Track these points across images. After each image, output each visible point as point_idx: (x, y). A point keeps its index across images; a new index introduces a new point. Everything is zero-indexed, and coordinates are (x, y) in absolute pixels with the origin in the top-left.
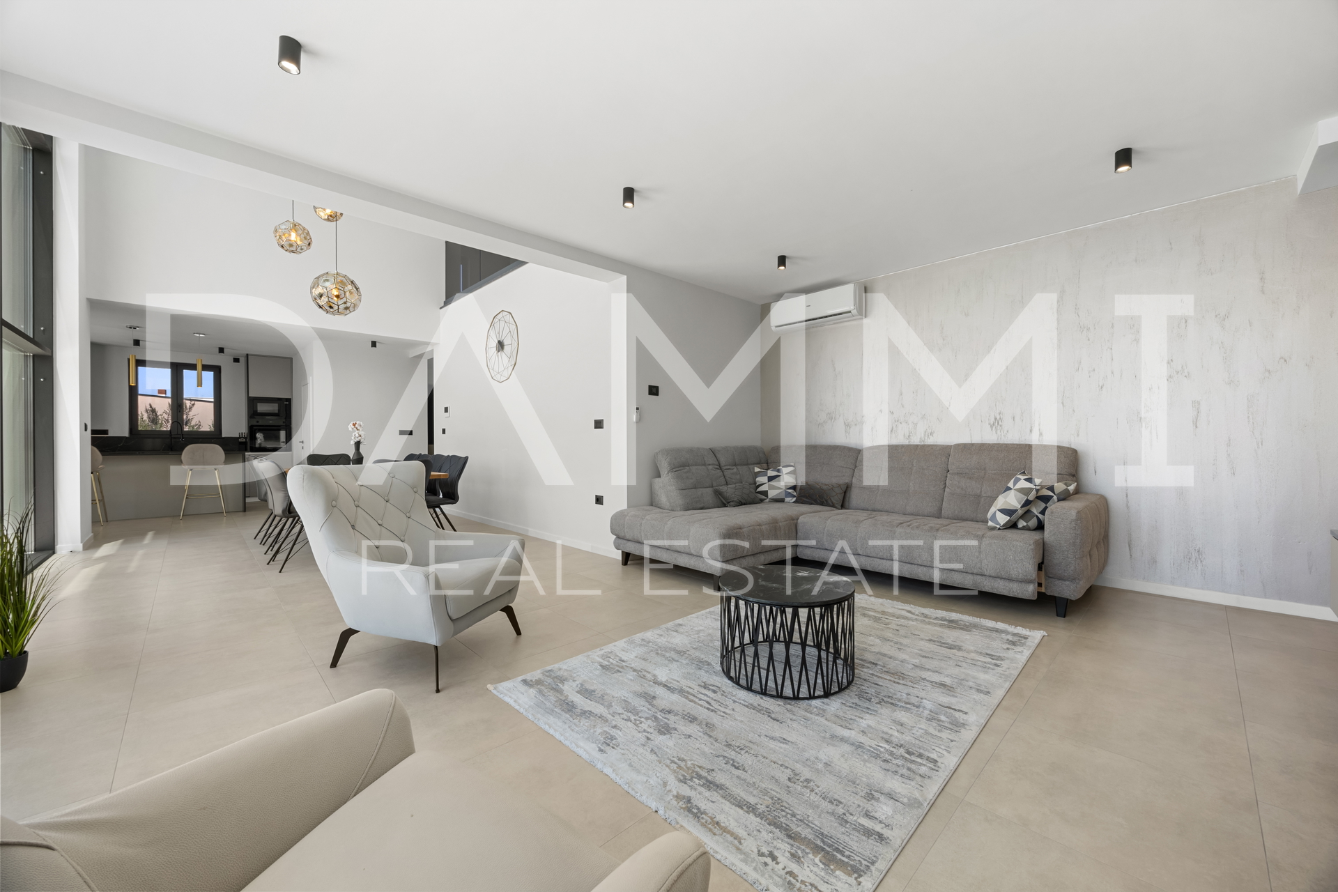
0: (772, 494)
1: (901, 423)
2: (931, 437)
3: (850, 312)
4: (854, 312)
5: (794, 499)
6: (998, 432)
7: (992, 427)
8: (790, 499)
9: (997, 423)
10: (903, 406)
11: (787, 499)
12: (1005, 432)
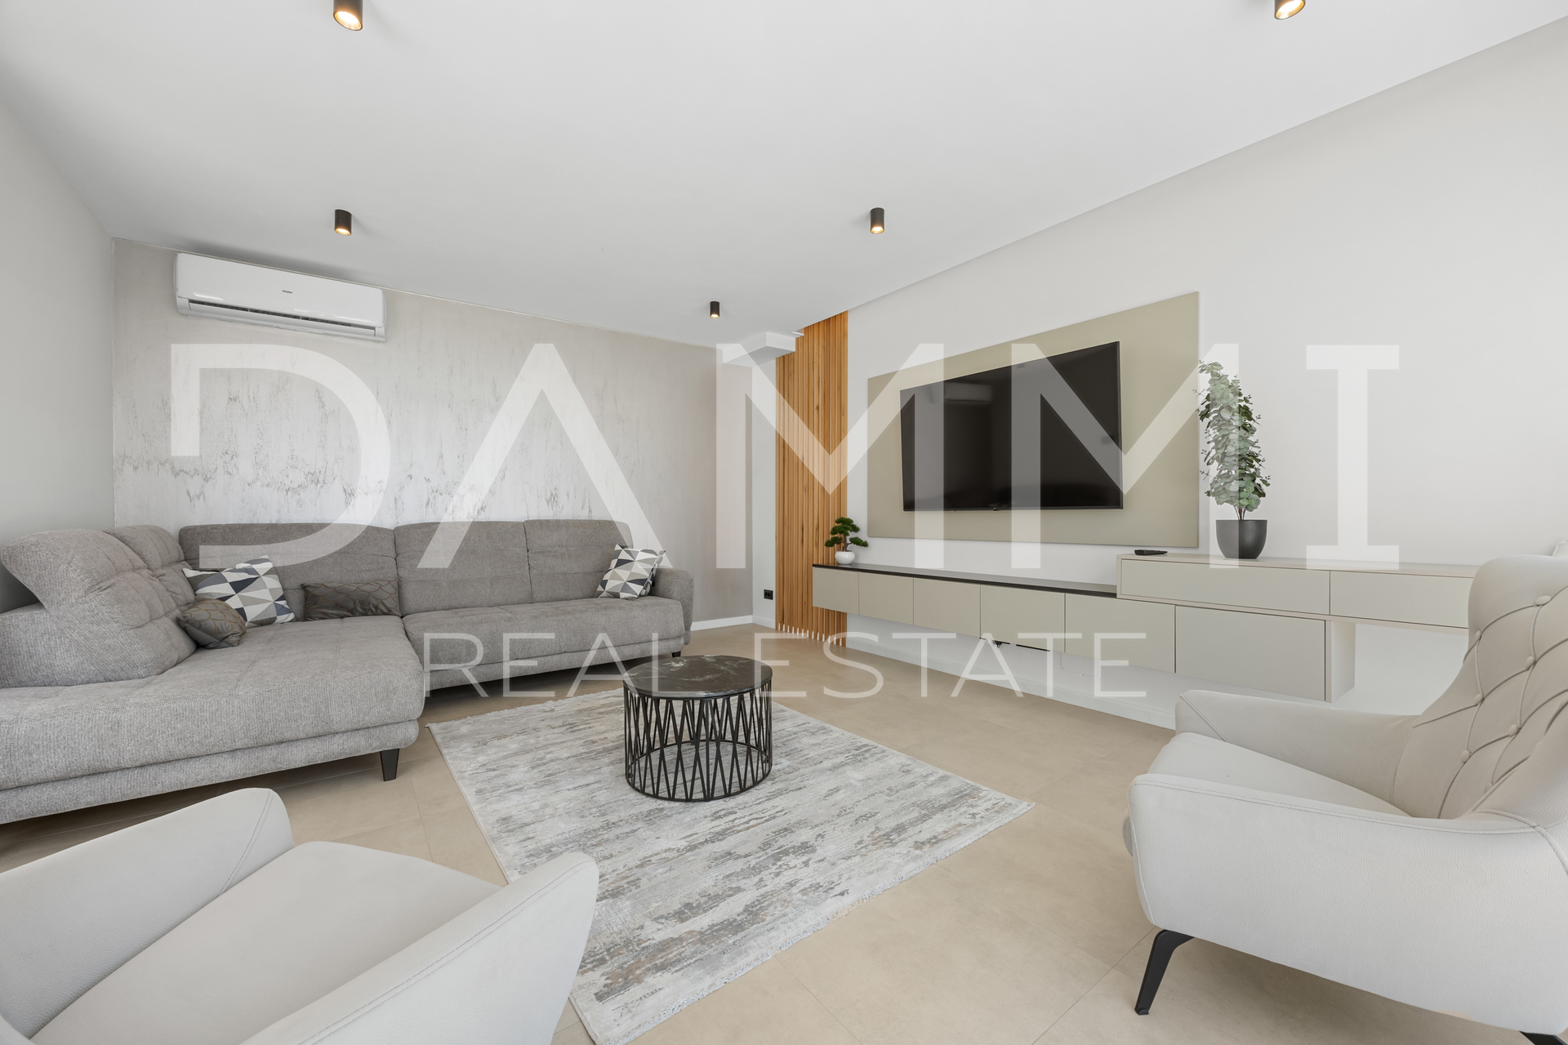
0: (253, 613)
1: (441, 494)
2: (482, 512)
3: (373, 328)
4: (380, 331)
5: (291, 616)
6: (554, 508)
7: (548, 502)
8: (286, 615)
9: (552, 499)
10: (444, 473)
11: (280, 619)
12: (561, 508)
